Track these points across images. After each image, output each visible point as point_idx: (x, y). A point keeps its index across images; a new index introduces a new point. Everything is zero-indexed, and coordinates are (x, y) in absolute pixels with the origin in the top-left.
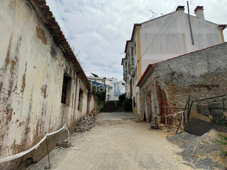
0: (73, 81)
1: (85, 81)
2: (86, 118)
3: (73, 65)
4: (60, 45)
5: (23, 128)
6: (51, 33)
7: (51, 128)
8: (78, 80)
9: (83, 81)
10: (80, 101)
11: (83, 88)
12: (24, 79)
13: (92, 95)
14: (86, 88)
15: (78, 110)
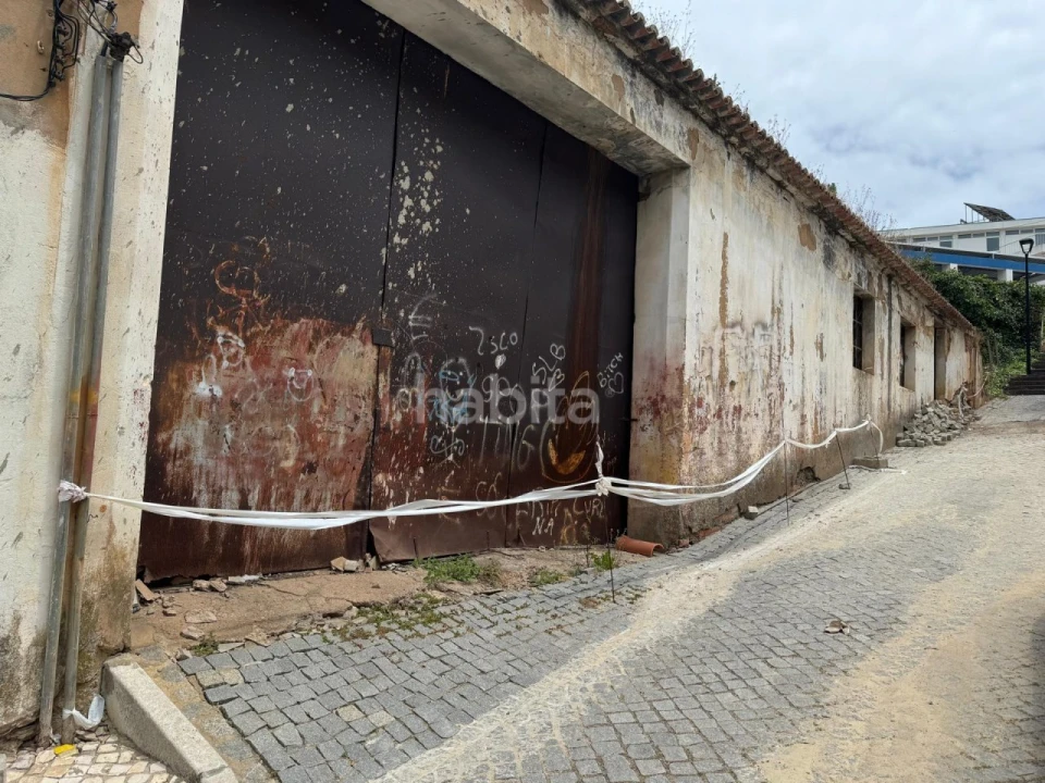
0: (878, 304)
1: (919, 292)
2: (930, 410)
3: (876, 260)
4: (841, 231)
5: (797, 414)
6: (820, 218)
7: (838, 422)
8: (894, 294)
9: (913, 292)
10: (904, 357)
11: (912, 315)
12: (792, 333)
13: (957, 330)
14: (927, 312)
15: (902, 384)
